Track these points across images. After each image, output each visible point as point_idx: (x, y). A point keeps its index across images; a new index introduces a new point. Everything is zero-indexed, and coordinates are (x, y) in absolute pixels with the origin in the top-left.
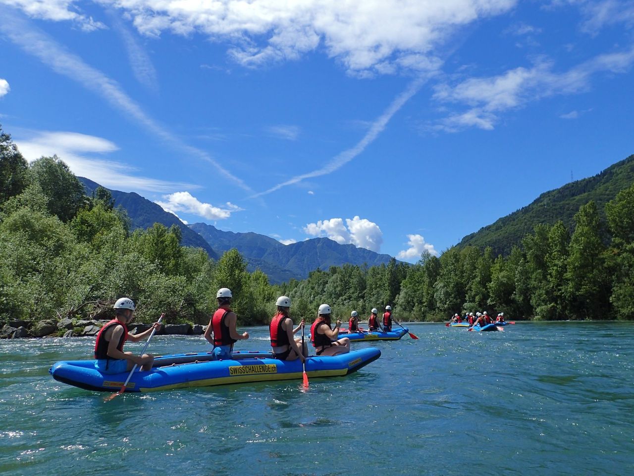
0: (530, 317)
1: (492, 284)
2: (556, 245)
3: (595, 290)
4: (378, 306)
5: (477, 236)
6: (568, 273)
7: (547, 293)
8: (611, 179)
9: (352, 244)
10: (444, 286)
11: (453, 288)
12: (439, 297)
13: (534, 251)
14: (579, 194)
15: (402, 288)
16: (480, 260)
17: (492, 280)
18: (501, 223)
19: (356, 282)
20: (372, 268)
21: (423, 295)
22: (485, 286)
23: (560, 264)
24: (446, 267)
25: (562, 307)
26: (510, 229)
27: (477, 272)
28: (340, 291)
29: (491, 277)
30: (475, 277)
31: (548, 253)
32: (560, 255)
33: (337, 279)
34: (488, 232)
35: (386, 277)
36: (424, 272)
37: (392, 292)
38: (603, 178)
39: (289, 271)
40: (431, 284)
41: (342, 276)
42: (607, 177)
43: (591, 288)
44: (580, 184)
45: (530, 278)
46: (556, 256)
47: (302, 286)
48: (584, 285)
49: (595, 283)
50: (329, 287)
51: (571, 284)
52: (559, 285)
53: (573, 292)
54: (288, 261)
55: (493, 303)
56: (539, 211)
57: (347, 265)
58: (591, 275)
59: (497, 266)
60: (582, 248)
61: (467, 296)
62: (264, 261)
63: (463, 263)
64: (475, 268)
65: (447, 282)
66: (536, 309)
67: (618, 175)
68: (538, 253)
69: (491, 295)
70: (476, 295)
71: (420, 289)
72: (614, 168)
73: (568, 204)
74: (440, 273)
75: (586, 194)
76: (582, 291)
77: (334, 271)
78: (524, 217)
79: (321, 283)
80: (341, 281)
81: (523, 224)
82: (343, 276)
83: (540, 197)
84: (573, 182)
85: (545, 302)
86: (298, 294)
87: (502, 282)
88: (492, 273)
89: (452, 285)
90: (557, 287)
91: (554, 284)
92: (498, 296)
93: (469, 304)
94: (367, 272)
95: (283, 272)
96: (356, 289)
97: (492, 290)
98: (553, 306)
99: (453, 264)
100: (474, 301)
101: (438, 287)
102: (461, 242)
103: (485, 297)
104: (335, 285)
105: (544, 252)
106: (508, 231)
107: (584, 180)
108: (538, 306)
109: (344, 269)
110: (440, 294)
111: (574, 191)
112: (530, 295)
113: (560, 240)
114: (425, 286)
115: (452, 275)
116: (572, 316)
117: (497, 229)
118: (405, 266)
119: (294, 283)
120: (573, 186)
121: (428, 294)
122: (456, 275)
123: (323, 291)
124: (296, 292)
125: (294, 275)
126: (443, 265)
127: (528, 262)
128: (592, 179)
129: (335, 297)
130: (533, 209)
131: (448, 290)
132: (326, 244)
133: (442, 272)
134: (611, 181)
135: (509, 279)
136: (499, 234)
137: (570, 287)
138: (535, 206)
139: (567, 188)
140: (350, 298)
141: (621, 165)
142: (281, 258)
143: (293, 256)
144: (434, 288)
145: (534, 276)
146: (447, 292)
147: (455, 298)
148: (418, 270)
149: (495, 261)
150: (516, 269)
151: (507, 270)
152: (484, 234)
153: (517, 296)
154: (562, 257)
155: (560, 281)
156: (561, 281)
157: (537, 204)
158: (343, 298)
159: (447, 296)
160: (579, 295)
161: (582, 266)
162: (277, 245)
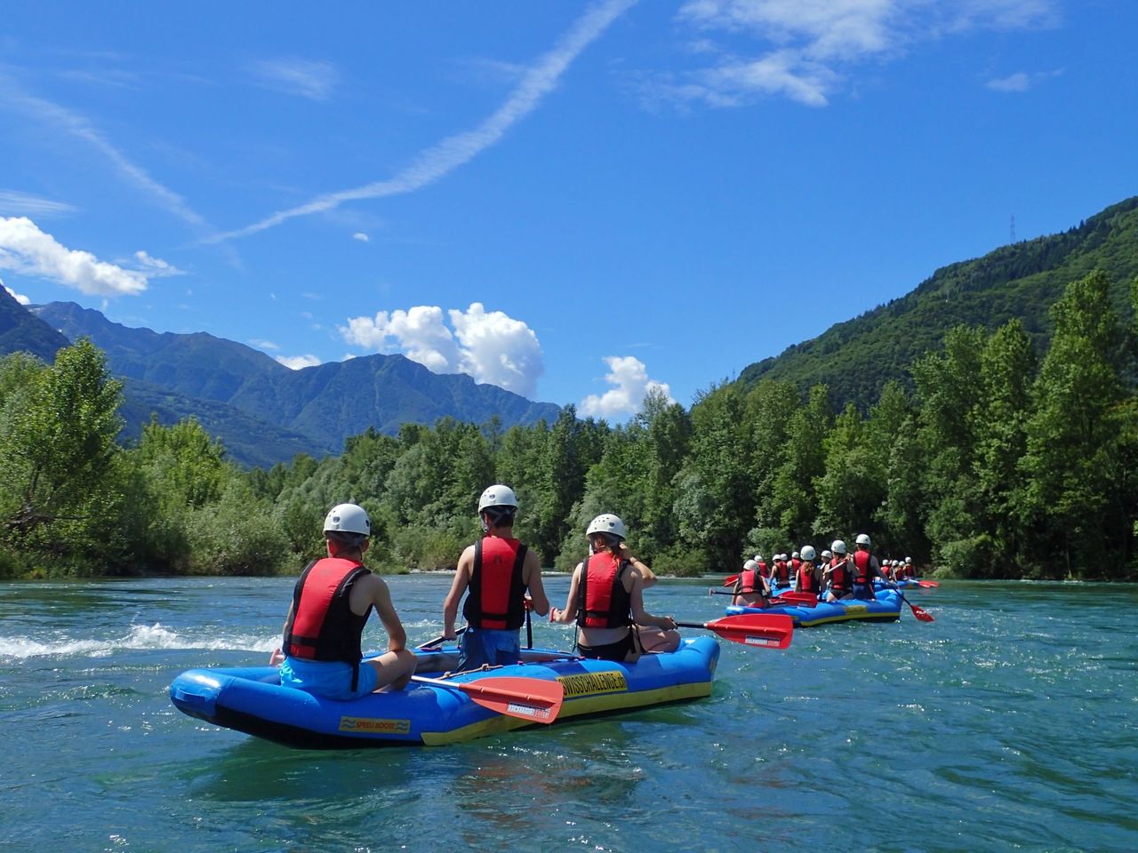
0: (922, 570)
1: (827, 481)
2: (1000, 383)
3: (1097, 502)
4: (524, 530)
5: (778, 366)
6: (1028, 457)
7: (970, 507)
8: (1104, 242)
9: (465, 374)
10: (700, 485)
11: (724, 487)
12: (687, 511)
13: (942, 395)
14: (1027, 275)
15: (588, 485)
16: (799, 416)
17: (828, 469)
18: (837, 335)
19: (469, 467)
20: (511, 431)
21: (643, 505)
22: (807, 485)
23: (1008, 431)
24: (706, 434)
25: (1008, 545)
26: (858, 351)
27: (790, 449)
28: (425, 489)
29: (825, 462)
30: (781, 461)
31: (978, 402)
32: (1008, 409)
33: (420, 455)
34: (804, 356)
35: (547, 455)
36: (649, 444)
37: (562, 497)
38: (1085, 237)
39: (300, 436)
40: (665, 477)
41: (432, 448)
42: (1096, 236)
43: (1088, 499)
44: (1031, 248)
45: (925, 468)
46: (999, 412)
47: (327, 472)
48: (1069, 489)
49: (1098, 484)
50: (398, 479)
51: (1034, 486)
52: (1000, 488)
53: (1037, 506)
54: (298, 411)
55: (828, 530)
56: (931, 310)
57: (447, 421)
58: (1088, 463)
59: (843, 434)
60: (1068, 391)
61: (760, 510)
62: (235, 409)
63: (752, 425)
64: (784, 438)
65: (708, 472)
66: (939, 548)
67: (1120, 232)
68: (951, 402)
69: (822, 507)
70: (782, 508)
71: (636, 490)
72: (1113, 216)
73: (1001, 297)
74: (692, 447)
75: (1044, 274)
76: (1064, 505)
77: (412, 436)
78: (894, 325)
79: (376, 467)
80: (430, 462)
81: (892, 341)
82: (436, 449)
83: (935, 278)
84: (1015, 243)
85: (965, 531)
86: (314, 494)
87: (851, 475)
88: (828, 451)
89: (721, 481)
90: (996, 491)
91: (989, 485)
92: (841, 512)
93: (763, 530)
94: (498, 442)
95: (283, 439)
96: (469, 486)
97: (827, 497)
98: (983, 542)
99: (725, 425)
100: (775, 523)
101: (685, 484)
102: (739, 379)
103: (807, 513)
104: (414, 473)
105: (968, 401)
106: (854, 356)
107: (1041, 240)
108: (945, 539)
109: (439, 431)
110: (688, 504)
111: (1015, 266)
112: (924, 510)
113: (1010, 369)
114: (650, 482)
115: (722, 453)
116: (1031, 569)
117: (827, 351)
118: (596, 431)
119: (304, 466)
120: (1013, 254)
121: (658, 502)
122: (733, 454)
123: (381, 487)
124: (308, 490)
125: (313, 447)
126: (700, 428)
127: (922, 425)
128: (1060, 239)
129: (412, 506)
130: (916, 304)
131: (710, 492)
132: (400, 370)
133: (696, 446)
134: (1102, 245)
135: (872, 469)
136: (832, 363)
137: (1031, 493)
138: (921, 298)
139: (1001, 258)
140: (450, 507)
141: (1128, 210)
142: (280, 403)
143: (310, 398)
144: (673, 486)
145: (936, 463)
146: (708, 497)
147: (727, 513)
148: (634, 439)
149: (838, 421)
150: (892, 442)
151: (866, 444)
152: (797, 362)
153: (891, 512)
154: (1015, 415)
155: (1006, 478)
156: (1010, 475)
157: (926, 293)
158: (434, 506)
159: (706, 510)
160: (1055, 514)
161: (1066, 441)
162: (270, 369)
